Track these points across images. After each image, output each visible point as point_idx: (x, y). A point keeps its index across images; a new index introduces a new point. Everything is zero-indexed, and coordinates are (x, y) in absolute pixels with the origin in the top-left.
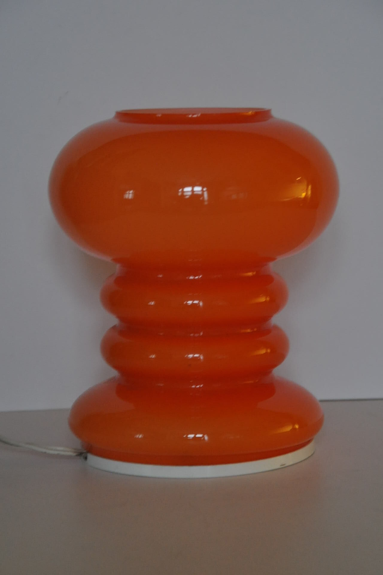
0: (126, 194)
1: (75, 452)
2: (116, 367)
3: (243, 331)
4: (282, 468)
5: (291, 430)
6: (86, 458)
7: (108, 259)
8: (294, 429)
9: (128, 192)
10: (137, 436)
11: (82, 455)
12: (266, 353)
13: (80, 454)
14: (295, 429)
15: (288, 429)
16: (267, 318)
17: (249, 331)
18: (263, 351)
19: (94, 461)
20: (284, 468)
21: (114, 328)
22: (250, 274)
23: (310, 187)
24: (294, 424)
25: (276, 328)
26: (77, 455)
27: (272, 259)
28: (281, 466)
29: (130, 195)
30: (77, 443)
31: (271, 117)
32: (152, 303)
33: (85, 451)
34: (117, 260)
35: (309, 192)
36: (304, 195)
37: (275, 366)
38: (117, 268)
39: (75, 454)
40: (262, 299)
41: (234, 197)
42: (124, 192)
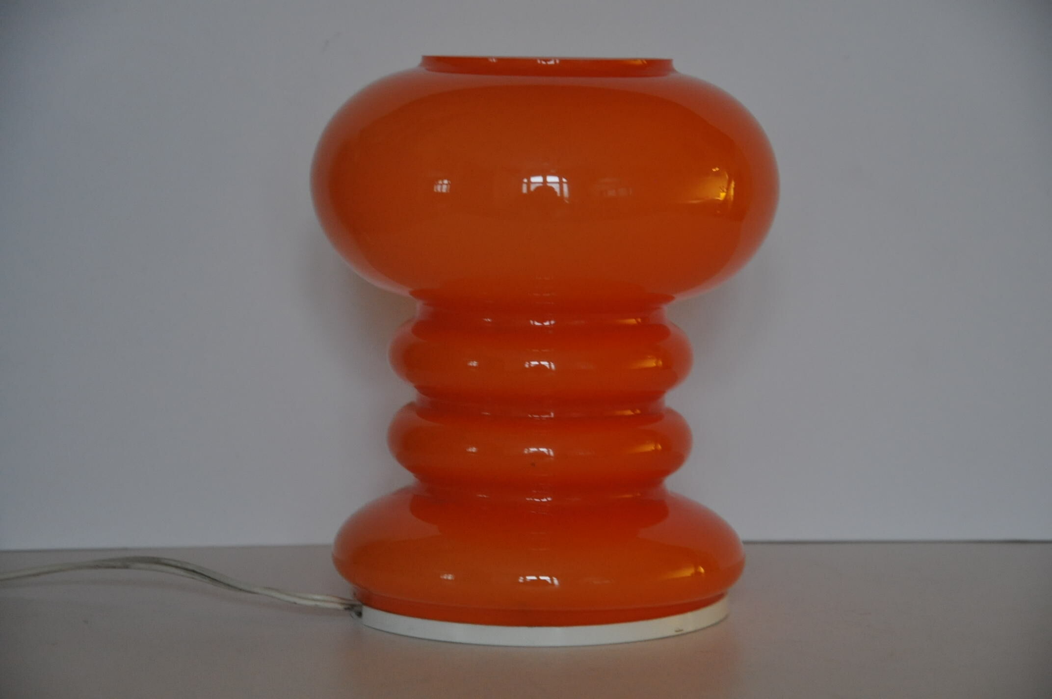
0: (438, 184)
1: (342, 604)
2: (412, 468)
3: (619, 413)
4: (678, 635)
5: (692, 575)
6: (360, 614)
7: (404, 292)
8: (698, 573)
9: (440, 182)
10: (445, 577)
11: (354, 609)
12: (656, 450)
13: (350, 607)
14: (700, 573)
15: (688, 572)
16: (656, 394)
17: (629, 413)
18: (650, 447)
19: (375, 618)
20: (681, 635)
21: (411, 406)
22: (633, 321)
23: (733, 185)
24: (696, 567)
25: (671, 412)
26: (346, 609)
27: (668, 299)
28: (677, 631)
29: (443, 186)
30: (346, 589)
31: (673, 70)
32: (474, 364)
33: (357, 603)
34: (418, 294)
35: (732, 192)
36: (723, 195)
37: (667, 472)
38: (418, 309)
39: (341, 607)
40: (651, 363)
41: (611, 193)
42: (434, 182)
